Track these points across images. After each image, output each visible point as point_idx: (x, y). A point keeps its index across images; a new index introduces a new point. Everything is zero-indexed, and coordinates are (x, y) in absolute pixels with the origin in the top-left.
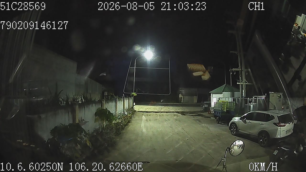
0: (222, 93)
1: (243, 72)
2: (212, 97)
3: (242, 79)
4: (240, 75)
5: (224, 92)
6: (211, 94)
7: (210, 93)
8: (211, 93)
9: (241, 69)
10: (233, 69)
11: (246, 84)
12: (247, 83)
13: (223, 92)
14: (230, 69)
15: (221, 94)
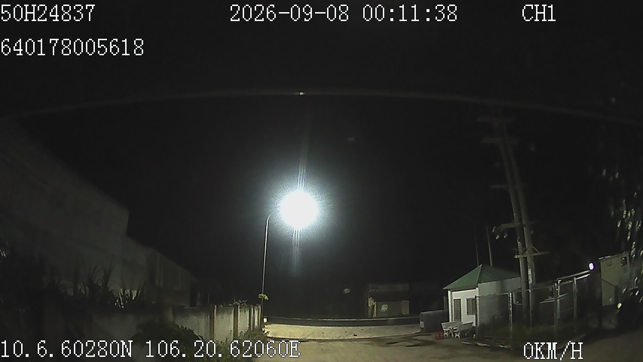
0: (477, 287)
1: (524, 228)
2: (452, 297)
3: (524, 245)
4: (519, 238)
5: (481, 283)
6: (449, 292)
7: (445, 290)
8: (447, 290)
9: (519, 224)
10: (502, 225)
11: (536, 254)
12: (536, 252)
13: (479, 285)
14: (495, 227)
15: (475, 289)
